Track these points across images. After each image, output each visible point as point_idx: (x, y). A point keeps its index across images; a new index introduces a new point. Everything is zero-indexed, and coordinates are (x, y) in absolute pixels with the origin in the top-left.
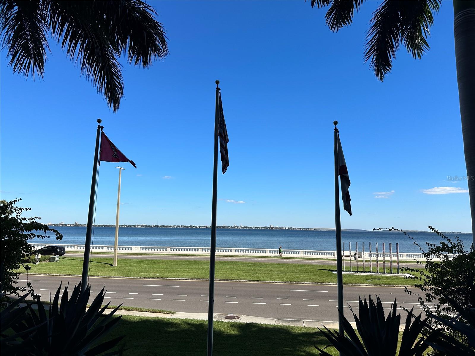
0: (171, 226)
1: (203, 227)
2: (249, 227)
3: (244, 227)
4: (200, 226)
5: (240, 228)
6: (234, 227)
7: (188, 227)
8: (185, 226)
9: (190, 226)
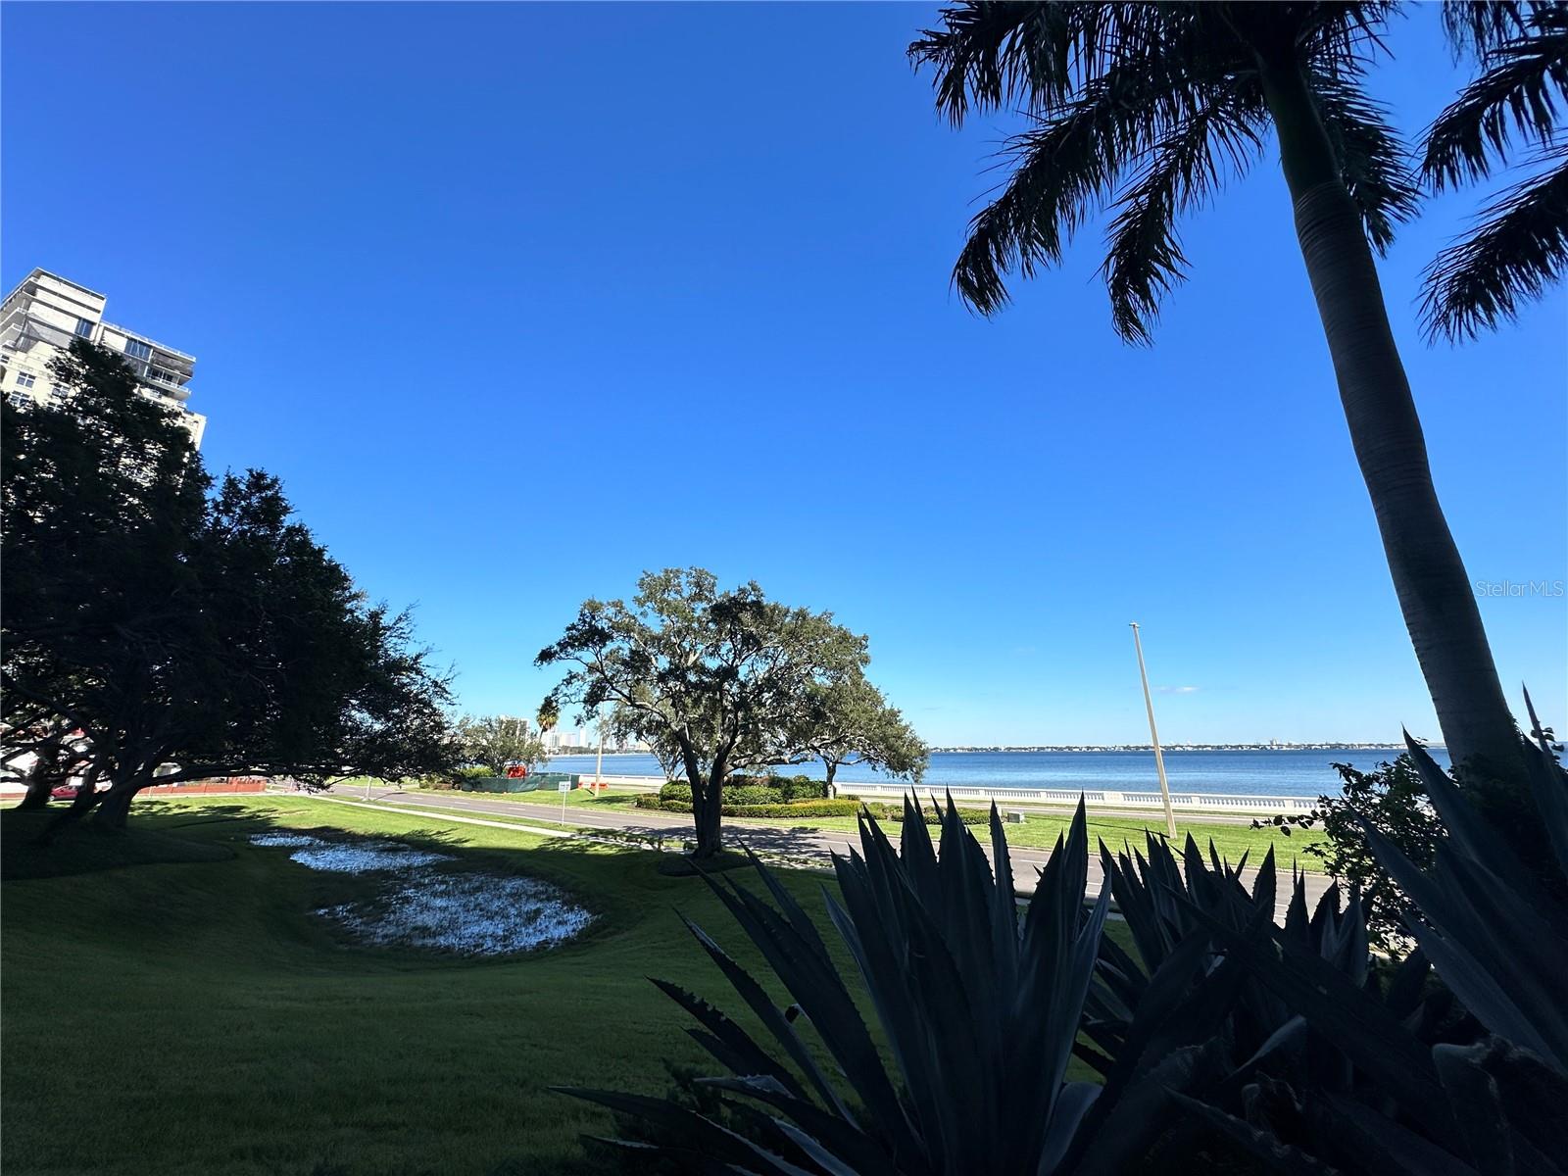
0: (1026, 749)
1: (1096, 750)
2: (1212, 747)
3: (1199, 746)
4: (1088, 748)
5: (1190, 749)
6: (1174, 747)
7: (1061, 749)
8: (1056, 748)
9: (1067, 747)
